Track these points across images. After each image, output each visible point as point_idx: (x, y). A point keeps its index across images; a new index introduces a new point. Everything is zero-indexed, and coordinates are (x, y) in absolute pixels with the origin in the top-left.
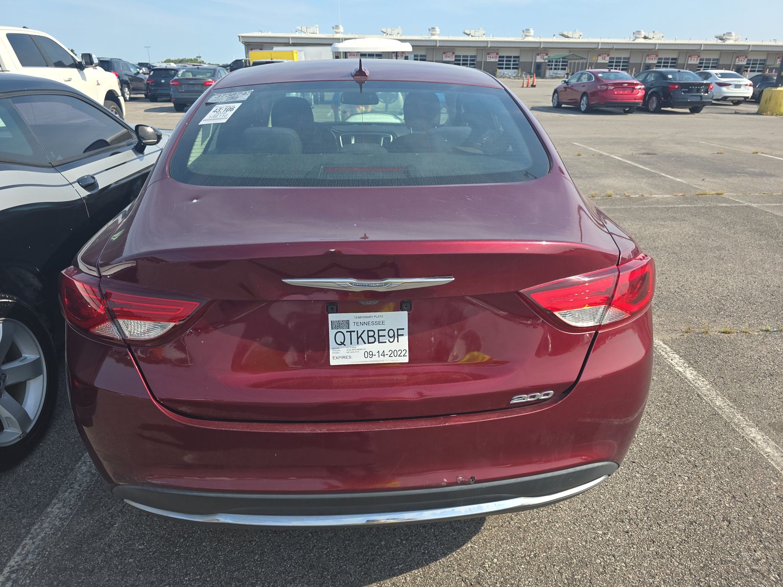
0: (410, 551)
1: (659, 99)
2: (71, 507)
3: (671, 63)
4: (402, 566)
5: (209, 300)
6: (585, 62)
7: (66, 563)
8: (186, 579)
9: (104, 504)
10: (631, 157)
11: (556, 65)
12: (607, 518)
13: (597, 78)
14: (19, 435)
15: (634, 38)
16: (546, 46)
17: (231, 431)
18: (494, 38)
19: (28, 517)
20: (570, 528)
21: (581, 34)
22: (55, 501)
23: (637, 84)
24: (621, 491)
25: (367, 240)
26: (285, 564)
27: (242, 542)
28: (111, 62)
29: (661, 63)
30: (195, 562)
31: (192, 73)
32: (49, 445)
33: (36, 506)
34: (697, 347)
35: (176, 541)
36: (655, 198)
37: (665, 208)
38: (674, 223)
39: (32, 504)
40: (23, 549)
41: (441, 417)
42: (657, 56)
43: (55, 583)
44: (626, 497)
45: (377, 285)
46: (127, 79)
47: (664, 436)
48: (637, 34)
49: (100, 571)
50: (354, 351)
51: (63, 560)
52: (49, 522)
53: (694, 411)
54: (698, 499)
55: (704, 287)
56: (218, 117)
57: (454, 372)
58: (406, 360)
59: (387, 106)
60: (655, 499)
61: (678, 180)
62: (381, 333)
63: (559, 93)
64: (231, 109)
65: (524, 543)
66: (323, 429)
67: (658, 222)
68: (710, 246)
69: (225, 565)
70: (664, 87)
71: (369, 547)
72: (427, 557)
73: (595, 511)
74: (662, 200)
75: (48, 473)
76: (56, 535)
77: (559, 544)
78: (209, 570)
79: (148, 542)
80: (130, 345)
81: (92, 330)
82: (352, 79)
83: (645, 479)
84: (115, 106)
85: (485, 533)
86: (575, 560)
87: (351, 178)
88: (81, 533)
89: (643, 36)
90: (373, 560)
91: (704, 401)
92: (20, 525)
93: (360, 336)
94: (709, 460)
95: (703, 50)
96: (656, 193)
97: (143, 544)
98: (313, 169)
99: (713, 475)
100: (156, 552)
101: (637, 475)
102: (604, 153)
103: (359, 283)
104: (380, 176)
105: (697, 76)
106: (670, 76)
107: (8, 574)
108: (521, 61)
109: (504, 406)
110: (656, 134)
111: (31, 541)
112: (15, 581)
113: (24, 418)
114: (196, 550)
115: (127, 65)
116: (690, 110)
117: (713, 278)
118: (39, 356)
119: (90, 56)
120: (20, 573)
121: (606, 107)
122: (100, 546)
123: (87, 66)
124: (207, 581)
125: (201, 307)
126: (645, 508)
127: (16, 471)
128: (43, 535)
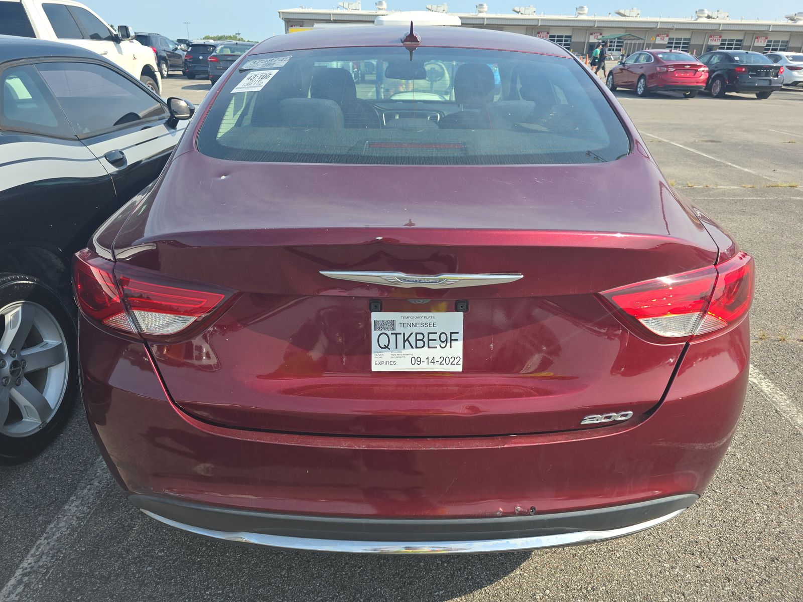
0: (452, 575)
1: (723, 83)
2: (89, 505)
3: (736, 45)
4: (442, 592)
5: (236, 292)
6: (642, 42)
7: (81, 567)
8: (207, 593)
9: (124, 504)
10: (693, 145)
11: (610, 46)
12: (675, 550)
13: (657, 60)
14: (38, 425)
15: (697, 17)
16: (600, 25)
17: (257, 442)
18: (545, 16)
19: (44, 515)
20: (632, 559)
21: (639, 12)
22: (73, 498)
23: (700, 66)
24: (690, 519)
25: (412, 227)
26: (314, 582)
27: (268, 554)
28: (149, 37)
29: (724, 44)
30: (217, 574)
31: (230, 48)
32: (70, 436)
33: (53, 502)
34: (773, 356)
35: (198, 549)
36: (722, 190)
37: (733, 200)
38: (743, 217)
39: (50, 500)
40: (37, 550)
41: (499, 437)
42: (720, 37)
43: (69, 590)
44: (697, 525)
45: (430, 281)
46: (166, 55)
47: (739, 457)
48: (700, 13)
49: (117, 579)
50: (400, 356)
51: (78, 564)
52: (66, 521)
53: (772, 430)
54: (779, 532)
55: (780, 288)
56: (252, 85)
57: (516, 386)
58: (459, 368)
59: (432, 84)
60: (730, 529)
61: (746, 170)
62: (431, 336)
63: (614, 75)
64: (267, 76)
65: (580, 574)
66: (362, 445)
67: (725, 216)
68: (785, 243)
69: (250, 580)
70: (729, 70)
71: (406, 569)
72: (471, 584)
73: (661, 540)
74: (729, 191)
75: (67, 466)
76: (72, 536)
77: (620, 577)
78: (231, 584)
79: (168, 548)
80: (146, 339)
81: (106, 322)
82: (402, 44)
83: (718, 505)
84: (152, 81)
85: (536, 560)
86: (638, 597)
87: (400, 155)
88: (98, 535)
89: (706, 15)
90: (410, 584)
91: (783, 418)
92: (36, 523)
93: (407, 339)
94: (791, 487)
95: (772, 31)
96: (723, 184)
97: (163, 551)
98: (357, 144)
99: (796, 505)
100: (176, 560)
101: (709, 500)
102: (663, 140)
103: (408, 278)
104: (434, 153)
105: (766, 58)
106: (737, 58)
107: (21, 576)
108: (573, 41)
109: (573, 427)
110: (720, 120)
111: (46, 541)
112: (27, 585)
113: (43, 408)
114: (219, 561)
115: (165, 40)
116: (757, 95)
117: (789, 279)
118: (61, 342)
119: (126, 28)
120: (33, 577)
121: (665, 91)
122: (117, 550)
123: (123, 39)
124: (229, 597)
125: (225, 300)
126: (719, 539)
127: (35, 463)
128: (58, 535)
